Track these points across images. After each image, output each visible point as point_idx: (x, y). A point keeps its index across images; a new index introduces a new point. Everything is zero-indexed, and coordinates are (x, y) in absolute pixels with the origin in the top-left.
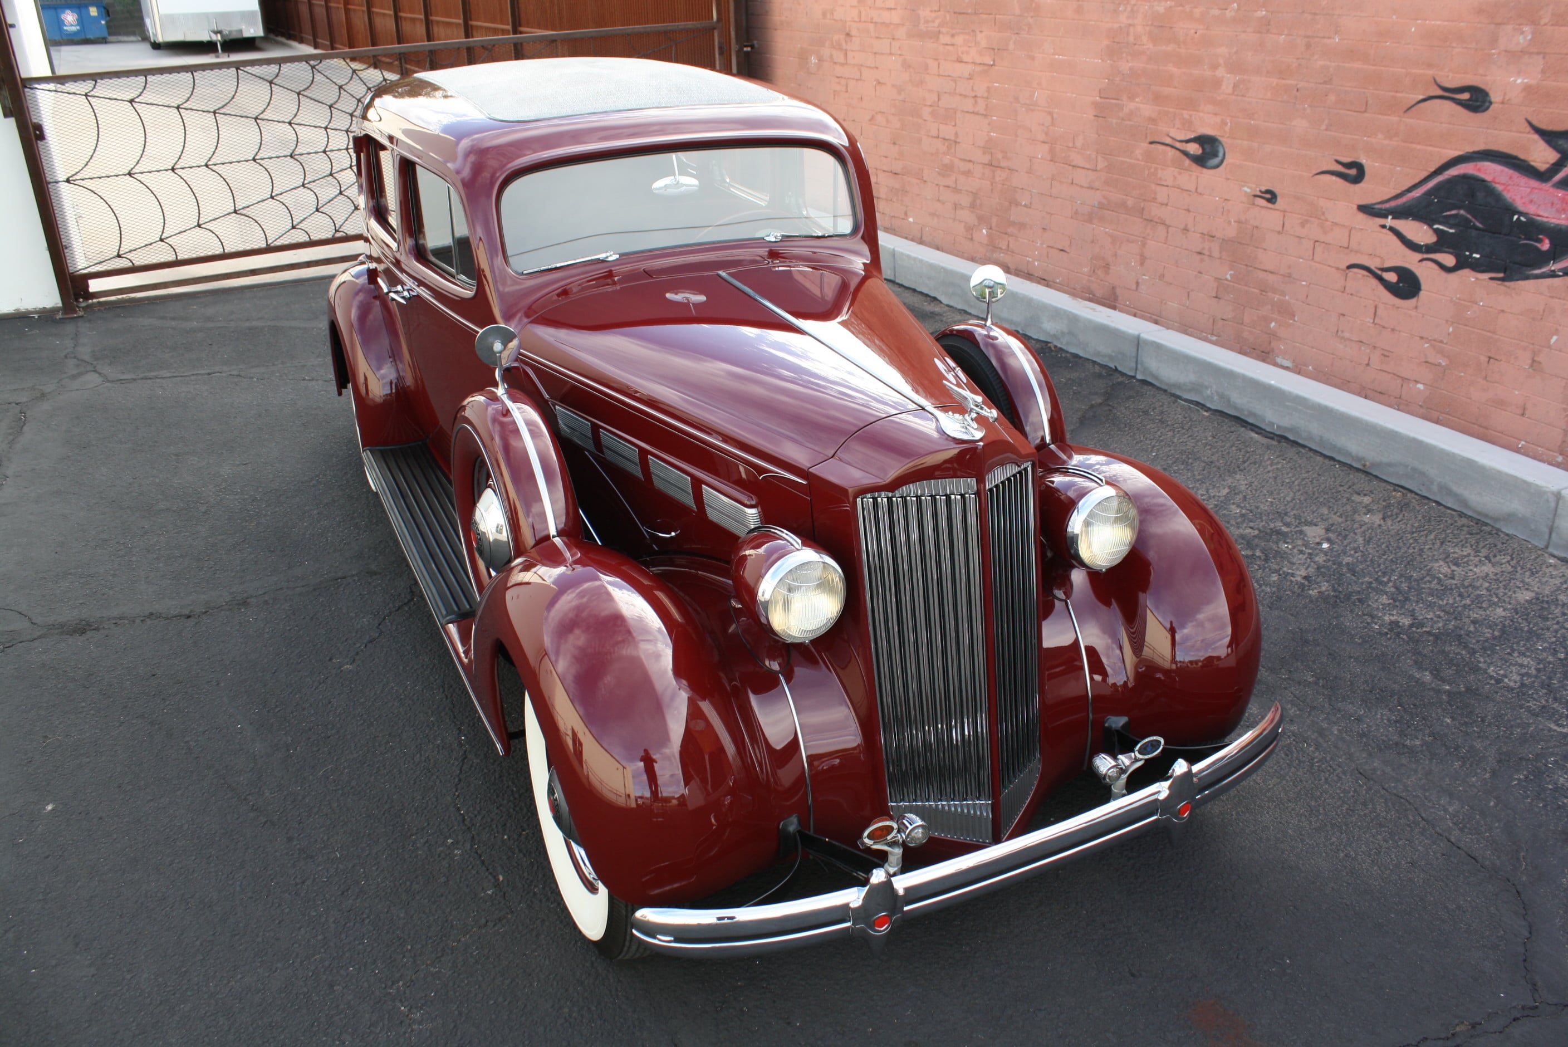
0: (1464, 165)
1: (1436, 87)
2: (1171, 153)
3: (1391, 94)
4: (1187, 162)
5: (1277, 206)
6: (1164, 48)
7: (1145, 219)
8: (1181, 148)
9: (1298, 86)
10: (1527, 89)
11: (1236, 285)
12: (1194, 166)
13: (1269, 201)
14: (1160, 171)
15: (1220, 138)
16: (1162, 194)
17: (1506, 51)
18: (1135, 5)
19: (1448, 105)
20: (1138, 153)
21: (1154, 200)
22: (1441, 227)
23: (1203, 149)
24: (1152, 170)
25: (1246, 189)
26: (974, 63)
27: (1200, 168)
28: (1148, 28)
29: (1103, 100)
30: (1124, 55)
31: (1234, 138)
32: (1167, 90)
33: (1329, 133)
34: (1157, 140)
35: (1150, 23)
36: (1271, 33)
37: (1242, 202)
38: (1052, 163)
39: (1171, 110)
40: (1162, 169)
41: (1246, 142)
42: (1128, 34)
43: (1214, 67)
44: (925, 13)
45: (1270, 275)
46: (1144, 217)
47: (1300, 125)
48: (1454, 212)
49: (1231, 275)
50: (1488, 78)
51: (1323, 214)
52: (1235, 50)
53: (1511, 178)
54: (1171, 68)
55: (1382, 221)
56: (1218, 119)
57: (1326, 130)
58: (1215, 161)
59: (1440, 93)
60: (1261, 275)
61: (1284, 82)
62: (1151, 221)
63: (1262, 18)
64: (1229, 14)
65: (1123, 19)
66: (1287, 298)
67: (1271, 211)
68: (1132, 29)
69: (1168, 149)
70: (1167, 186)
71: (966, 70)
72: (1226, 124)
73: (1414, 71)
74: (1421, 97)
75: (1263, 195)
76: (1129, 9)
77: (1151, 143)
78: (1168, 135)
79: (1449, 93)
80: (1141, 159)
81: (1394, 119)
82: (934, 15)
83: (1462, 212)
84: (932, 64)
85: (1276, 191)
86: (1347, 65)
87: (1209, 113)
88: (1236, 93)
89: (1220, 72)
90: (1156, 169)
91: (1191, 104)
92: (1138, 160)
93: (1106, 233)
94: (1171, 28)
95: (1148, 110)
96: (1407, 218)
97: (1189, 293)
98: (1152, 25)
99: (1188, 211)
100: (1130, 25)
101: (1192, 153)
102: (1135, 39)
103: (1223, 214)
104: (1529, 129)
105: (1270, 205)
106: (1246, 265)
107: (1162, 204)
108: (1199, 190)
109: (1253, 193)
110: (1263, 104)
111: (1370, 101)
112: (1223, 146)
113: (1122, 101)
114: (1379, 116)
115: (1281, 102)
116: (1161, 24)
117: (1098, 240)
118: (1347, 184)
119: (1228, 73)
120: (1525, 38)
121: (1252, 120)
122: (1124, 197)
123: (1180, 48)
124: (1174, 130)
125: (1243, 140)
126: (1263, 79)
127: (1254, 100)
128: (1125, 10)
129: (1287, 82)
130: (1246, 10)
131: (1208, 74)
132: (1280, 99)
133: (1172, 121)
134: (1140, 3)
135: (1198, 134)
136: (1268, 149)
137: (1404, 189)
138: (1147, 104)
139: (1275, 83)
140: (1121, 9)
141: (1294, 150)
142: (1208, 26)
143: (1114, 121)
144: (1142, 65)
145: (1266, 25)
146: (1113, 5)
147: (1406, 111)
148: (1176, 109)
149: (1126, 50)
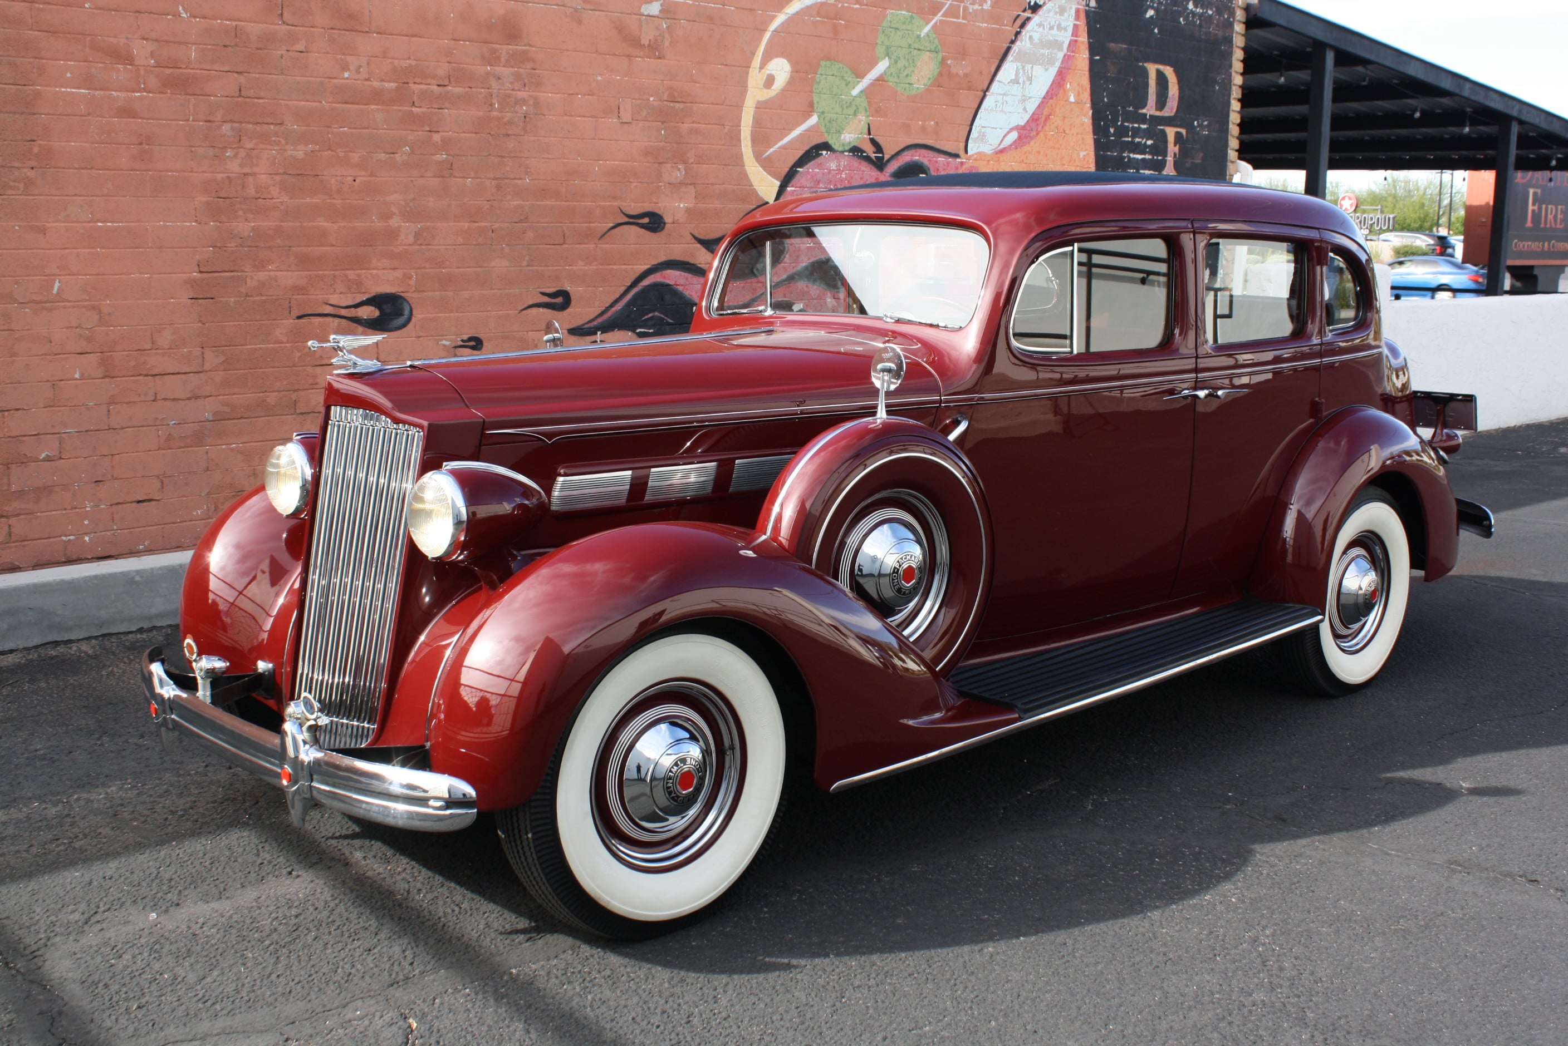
0: (652, 276)
1: (622, 215)
2: (334, 323)
3: (587, 225)
4: (360, 329)
6: (308, 200)
8: (349, 315)
9: (493, 228)
10: (688, 210)
12: (370, 332)
13: (473, 348)
15: (402, 294)
17: (669, 184)
18: (255, 149)
19: (634, 229)
20: (280, 333)
21: (314, 385)
22: (643, 330)
23: (381, 309)
25: (444, 342)
27: (378, 333)
28: (278, 178)
29: (205, 275)
30: (240, 213)
31: (423, 291)
32: (318, 250)
33: (530, 268)
34: (309, 313)
35: (281, 171)
36: (455, 177)
38: (107, 380)
39: (326, 272)
41: (436, 293)
43: (386, 216)
46: (298, 411)
47: (499, 265)
48: (650, 315)
50: (660, 205)
52: (412, 196)
53: (687, 279)
54: (321, 223)
55: (592, 338)
56: (399, 274)
57: (528, 266)
58: (401, 320)
59: (627, 220)
61: (476, 224)
63: (443, 161)
64: (399, 158)
65: (234, 167)
68: (250, 180)
69: (329, 319)
72: (411, 278)
73: (602, 203)
74: (612, 225)
75: (466, 344)
76: (242, 153)
77: (299, 318)
78: (327, 304)
79: (633, 220)
80: (285, 340)
81: (591, 246)
83: (657, 314)
85: (480, 336)
86: (540, 203)
87: (384, 269)
88: (419, 242)
89: (394, 221)
91: (358, 262)
92: (282, 342)
93: (232, 449)
94: (318, 175)
95: (290, 278)
96: (613, 330)
100: (245, 174)
101: (365, 317)
102: (257, 192)
104: (693, 240)
109: (454, 345)
110: (455, 249)
111: (567, 234)
112: (408, 302)
113: (244, 271)
114: (578, 246)
115: (475, 245)
116: (300, 172)
117: (217, 464)
118: (555, 312)
119: (407, 222)
120: (681, 173)
121: (444, 268)
122: (262, 394)
123: (334, 199)
124: (335, 296)
125: (434, 291)
126: (451, 224)
127: (443, 247)
128: (236, 156)
129: (479, 224)
130: (421, 154)
131: (378, 225)
132: (474, 243)
133: (331, 285)
134: (262, 146)
135: (372, 295)
136: (466, 294)
137: (607, 305)
138: (288, 271)
139: (466, 227)
140: (227, 154)
141: (496, 291)
142: (372, 172)
143: (232, 299)
144: (274, 224)
145: (447, 169)
146: (212, 149)
147: (600, 238)
148: (336, 270)
149: (244, 207)
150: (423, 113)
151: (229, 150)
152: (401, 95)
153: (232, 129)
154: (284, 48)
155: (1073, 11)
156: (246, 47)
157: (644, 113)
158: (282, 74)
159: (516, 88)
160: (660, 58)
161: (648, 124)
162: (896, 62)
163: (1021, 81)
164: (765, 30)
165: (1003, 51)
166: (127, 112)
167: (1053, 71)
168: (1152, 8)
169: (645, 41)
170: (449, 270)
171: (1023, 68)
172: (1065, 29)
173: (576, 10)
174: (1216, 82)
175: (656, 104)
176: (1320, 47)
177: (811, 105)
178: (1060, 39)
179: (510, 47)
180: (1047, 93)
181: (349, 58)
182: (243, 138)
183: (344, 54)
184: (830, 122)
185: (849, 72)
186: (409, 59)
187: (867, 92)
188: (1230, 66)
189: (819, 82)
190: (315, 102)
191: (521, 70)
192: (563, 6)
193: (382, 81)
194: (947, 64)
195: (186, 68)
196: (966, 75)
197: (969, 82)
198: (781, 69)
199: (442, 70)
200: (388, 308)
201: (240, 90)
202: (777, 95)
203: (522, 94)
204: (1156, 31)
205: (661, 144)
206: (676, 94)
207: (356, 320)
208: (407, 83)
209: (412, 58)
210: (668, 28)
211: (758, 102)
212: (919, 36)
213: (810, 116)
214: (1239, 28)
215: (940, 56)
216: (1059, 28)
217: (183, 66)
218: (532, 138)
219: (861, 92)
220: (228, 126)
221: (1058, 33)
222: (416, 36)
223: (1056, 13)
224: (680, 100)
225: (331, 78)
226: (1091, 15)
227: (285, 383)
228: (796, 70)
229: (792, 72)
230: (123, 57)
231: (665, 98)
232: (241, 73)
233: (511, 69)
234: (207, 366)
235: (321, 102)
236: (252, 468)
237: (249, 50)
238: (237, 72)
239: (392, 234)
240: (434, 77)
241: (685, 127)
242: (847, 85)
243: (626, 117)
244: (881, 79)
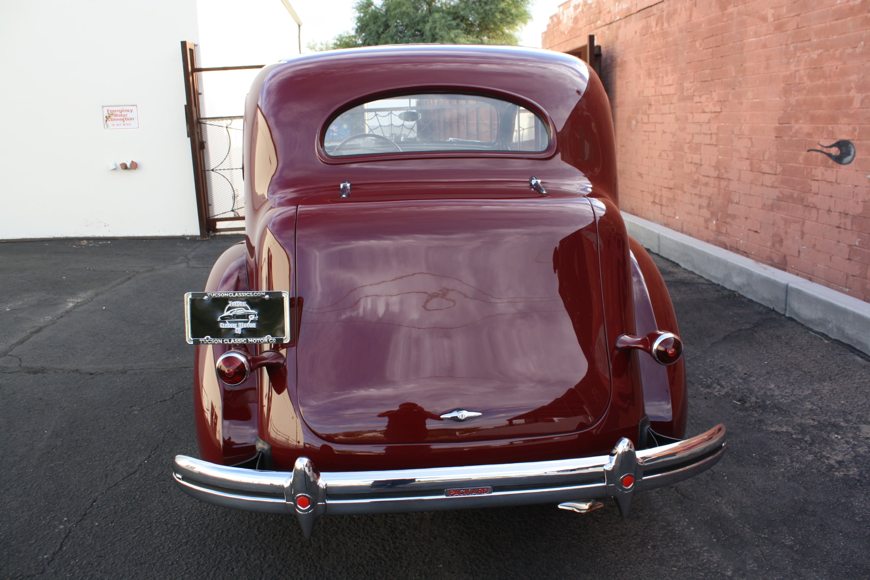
2: (821, 156)
4: (831, 161)
6: (817, 82)
7: (805, 206)
8: (827, 152)
11: (862, 249)
12: (836, 165)
14: (814, 170)
15: (852, 142)
16: (815, 186)
18: (799, 57)
20: (801, 159)
21: (810, 191)
23: (841, 151)
24: (809, 170)
25: (869, 176)
26: (711, 112)
27: (838, 165)
28: (807, 71)
29: (781, 125)
30: (793, 92)
31: (862, 140)
32: (819, 112)
34: (812, 148)
35: (808, 67)
37: (866, 187)
38: (751, 172)
39: (820, 125)
40: (815, 169)
42: (795, 77)
43: (848, 90)
44: (687, 85)
46: (804, 204)
49: (859, 242)
52: (862, 75)
54: (822, 96)
56: (851, 128)
58: (849, 158)
62: (808, 206)
64: (858, 50)
65: (793, 68)
68: (797, 74)
69: (819, 153)
70: (818, 180)
71: (705, 117)
72: (856, 130)
76: (796, 60)
77: (809, 151)
78: (819, 144)
80: (802, 163)
82: (691, 85)
84: (690, 116)
87: (845, 124)
88: (863, 107)
89: (853, 93)
90: (811, 169)
91: (834, 120)
92: (800, 164)
93: (781, 217)
94: (821, 68)
97: (831, 257)
98: (809, 68)
99: (831, 196)
100: (797, 71)
101: (834, 154)
102: (799, 80)
103: (853, 197)
107: (815, 194)
108: (838, 181)
112: (854, 147)
113: (792, 124)
116: (815, 67)
117: (776, 223)
119: (857, 94)
122: (792, 191)
123: (827, 81)
124: (823, 140)
131: (844, 96)
133: (821, 134)
134: (801, 54)
135: (837, 141)
138: (806, 124)
140: (791, 61)
142: (844, 63)
143: (786, 138)
144: (803, 97)
146: (786, 59)
148: (824, 125)
149: (794, 89)
151: (792, 59)
152: (863, 7)
153: (793, 47)
158: (813, 10)
166: (764, 46)
182: (797, 51)
190: (824, 23)
195: (782, 19)
200: (844, 150)
201: (799, 24)
207: (830, 156)
217: (781, 18)
220: (793, 45)
225: (832, 6)
227: (800, 187)
230: (764, 19)
232: (798, 15)
234: (778, 172)
235: (826, 22)
237: (802, 1)
239: (850, 102)
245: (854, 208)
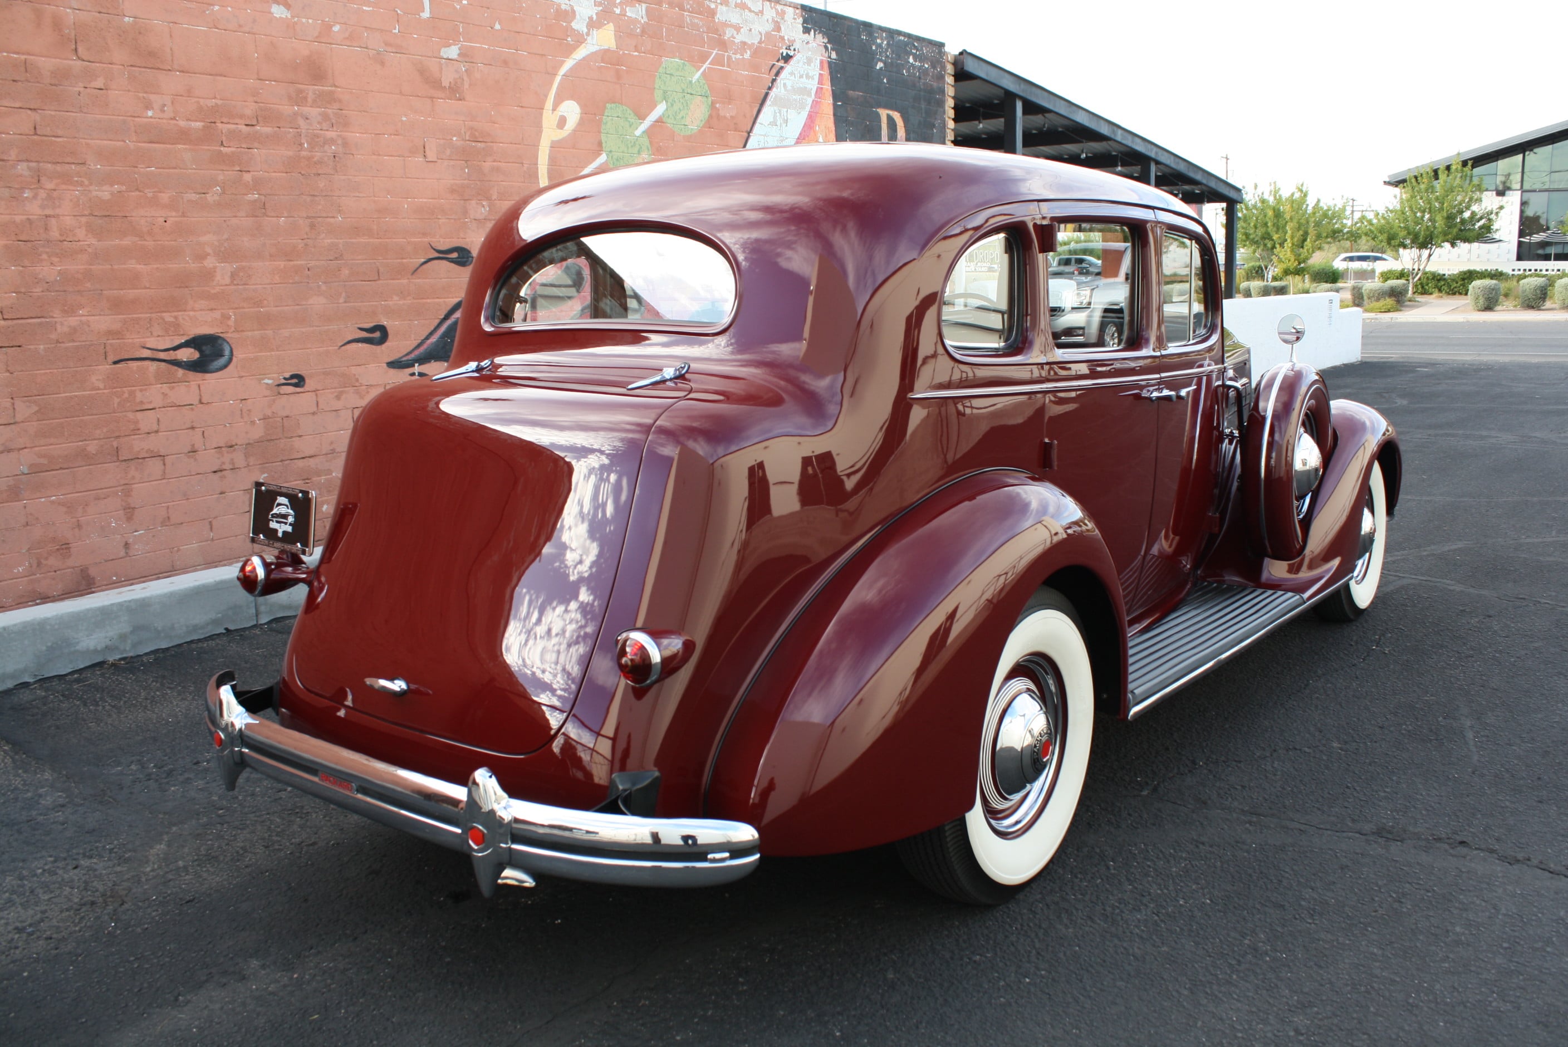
1: (432, 251)
2: (153, 366)
3: (399, 261)
4: (180, 372)
5: (307, 388)
6: (117, 242)
7: (121, 461)
8: (168, 358)
9: (308, 266)
12: (191, 375)
13: (296, 385)
14: (139, 395)
15: (221, 335)
16: (147, 421)
17: (475, 220)
19: (445, 263)
20: (96, 380)
21: (136, 431)
23: (201, 351)
25: (267, 381)
27: (200, 375)
28: (83, 220)
29: (10, 322)
30: (44, 256)
31: (243, 331)
32: (132, 293)
33: (347, 304)
34: (127, 357)
35: (86, 212)
36: (267, 216)
37: (263, 397)
39: (141, 315)
40: (141, 390)
41: (256, 332)
42: (47, 229)
43: (201, 257)
45: (311, 460)
46: (121, 458)
47: (317, 303)
50: (467, 240)
51: (357, 380)
52: (225, 236)
54: (133, 265)
55: (410, 370)
56: (217, 314)
57: (345, 302)
58: (222, 361)
59: (437, 255)
60: (301, 463)
61: (292, 263)
62: (132, 459)
63: (255, 201)
64: (209, 198)
65: (35, 209)
66: (334, 474)
67: (301, 394)
68: (53, 222)
69: (147, 363)
70: (154, 408)
72: (229, 318)
73: (413, 240)
74: (423, 260)
75: (289, 382)
76: (42, 194)
77: (115, 363)
78: (144, 347)
79: (443, 255)
80: (102, 386)
81: (405, 281)
85: (302, 373)
86: (354, 240)
87: (201, 310)
88: (235, 282)
89: (208, 262)
90: (132, 394)
91: (175, 304)
92: (99, 389)
93: (53, 502)
94: (125, 217)
95: (104, 322)
96: (430, 362)
99: (193, 428)
100: (47, 216)
101: (185, 359)
102: (61, 235)
103: (241, 417)
105: (298, 390)
106: (282, 461)
107: (148, 433)
108: (204, 400)
109: (277, 383)
110: (272, 288)
111: (381, 270)
112: (228, 343)
113: (53, 317)
114: (392, 281)
115: (292, 283)
116: (107, 214)
117: (37, 519)
118: (374, 347)
119: (222, 262)
120: (485, 210)
121: (262, 307)
122: (81, 443)
123: (145, 240)
124: (152, 339)
125: (254, 330)
126: (267, 263)
127: (260, 286)
128: (35, 197)
129: (295, 263)
130: (233, 194)
131: (193, 266)
132: (291, 281)
133: (147, 329)
134: (64, 187)
135: (191, 337)
136: (286, 333)
137: (423, 338)
138: (100, 315)
139: (282, 266)
140: (25, 195)
141: (315, 328)
142: (183, 213)
143: (42, 347)
144: (82, 267)
145: (261, 209)
146: (7, 190)
147: (413, 274)
148: (151, 313)
149: (48, 250)
150: (233, 153)
151: (27, 191)
152: (208, 135)
153: (29, 168)
154: (81, 85)
155: (818, 62)
156: (38, 82)
157: (448, 152)
158: (81, 111)
159: (325, 128)
160: (460, 100)
161: (452, 163)
162: (672, 105)
163: (778, 123)
164: (555, 75)
165: (762, 96)
167: (804, 115)
168: (881, 60)
169: (445, 83)
170: (267, 309)
171: (780, 112)
172: (813, 78)
173: (379, 53)
174: (934, 126)
175: (460, 143)
176: (1010, 97)
177: (600, 144)
178: (809, 86)
179: (316, 87)
180: (800, 134)
181: (152, 97)
182: (43, 179)
183: (146, 92)
184: (617, 160)
185: (632, 115)
186: (215, 98)
187: (649, 132)
188: (944, 113)
189: (606, 123)
190: (118, 141)
191: (330, 111)
192: (366, 48)
193: (188, 120)
194: (716, 108)
196: (731, 117)
197: (735, 124)
198: (572, 111)
199: (249, 109)
200: (207, 349)
201: (35, 128)
202: (569, 135)
203: (331, 134)
204: (885, 81)
205: (466, 182)
206: (477, 134)
207: (176, 363)
208: (215, 123)
209: (218, 97)
210: (466, 71)
211: (553, 142)
212: (691, 82)
213: (600, 155)
214: (950, 80)
215: (710, 99)
216: (808, 77)
218: (343, 177)
219: (643, 132)
220: (25, 165)
221: (807, 81)
222: (221, 75)
223: (804, 63)
224: (481, 140)
225: (135, 117)
226: (833, 65)
227: (105, 430)
228: (585, 112)
229: (581, 114)
231: (467, 138)
232: (34, 110)
233: (318, 109)
234: (19, 417)
235: (125, 142)
236: (74, 520)
237: (42, 85)
238: (30, 109)
239: (208, 275)
240: (241, 117)
241: (487, 165)
242: (630, 126)
243: (431, 155)
244: (659, 121)
245: (247, 433)
